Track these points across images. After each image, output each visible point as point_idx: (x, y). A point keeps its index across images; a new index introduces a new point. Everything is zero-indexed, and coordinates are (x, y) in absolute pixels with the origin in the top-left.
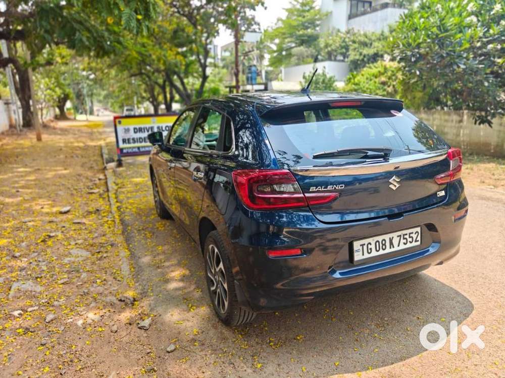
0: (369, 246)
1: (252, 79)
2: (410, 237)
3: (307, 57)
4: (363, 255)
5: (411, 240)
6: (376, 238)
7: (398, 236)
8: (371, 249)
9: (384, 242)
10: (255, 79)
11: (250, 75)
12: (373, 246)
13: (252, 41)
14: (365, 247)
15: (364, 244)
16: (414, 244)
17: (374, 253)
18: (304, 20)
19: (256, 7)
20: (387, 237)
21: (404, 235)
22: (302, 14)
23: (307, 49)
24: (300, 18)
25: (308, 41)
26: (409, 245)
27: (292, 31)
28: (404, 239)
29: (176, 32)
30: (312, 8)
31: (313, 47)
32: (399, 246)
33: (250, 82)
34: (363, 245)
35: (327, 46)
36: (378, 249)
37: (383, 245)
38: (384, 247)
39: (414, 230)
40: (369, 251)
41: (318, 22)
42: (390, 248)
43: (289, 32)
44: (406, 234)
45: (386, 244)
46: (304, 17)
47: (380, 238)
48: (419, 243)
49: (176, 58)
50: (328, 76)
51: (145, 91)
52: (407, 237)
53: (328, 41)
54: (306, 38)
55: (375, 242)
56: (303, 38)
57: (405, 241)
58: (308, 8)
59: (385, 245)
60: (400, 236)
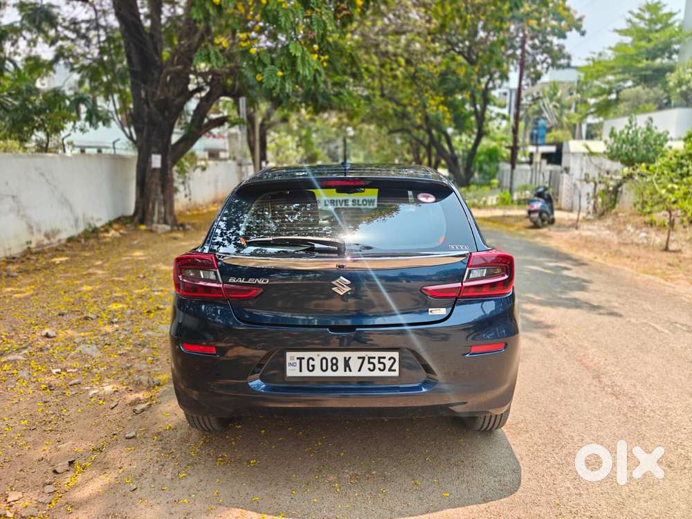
0: (311, 362)
1: (537, 136)
2: (379, 363)
3: (647, 101)
4: (301, 371)
5: (381, 366)
6: (323, 354)
7: (359, 358)
8: (313, 366)
9: (334, 361)
10: (543, 137)
11: (535, 132)
12: (317, 363)
13: (572, 80)
14: (304, 362)
15: (304, 358)
16: (386, 373)
17: (318, 373)
18: (650, 46)
19: (568, 34)
20: (341, 356)
21: (369, 358)
22: (647, 35)
23: (647, 90)
24: (643, 43)
25: (653, 77)
26: (377, 373)
27: (627, 63)
28: (369, 363)
29: (443, 75)
30: (667, 25)
31: (660, 85)
32: (359, 370)
33: (534, 141)
34: (301, 359)
35: (680, 84)
36: (324, 368)
37: (333, 364)
38: (334, 368)
39: (388, 354)
40: (311, 368)
41: (676, 47)
42: (345, 371)
43: (621, 65)
44: (374, 358)
45: (338, 364)
46: (650, 41)
47: (329, 355)
48: (396, 374)
49: (437, 109)
50: (656, 132)
51: (409, 152)
52: (376, 361)
53: (682, 76)
54: (649, 72)
55: (320, 359)
56: (643, 73)
57: (371, 366)
58: (659, 26)
59: (336, 364)
60: (364, 358)
